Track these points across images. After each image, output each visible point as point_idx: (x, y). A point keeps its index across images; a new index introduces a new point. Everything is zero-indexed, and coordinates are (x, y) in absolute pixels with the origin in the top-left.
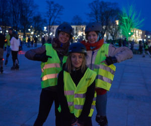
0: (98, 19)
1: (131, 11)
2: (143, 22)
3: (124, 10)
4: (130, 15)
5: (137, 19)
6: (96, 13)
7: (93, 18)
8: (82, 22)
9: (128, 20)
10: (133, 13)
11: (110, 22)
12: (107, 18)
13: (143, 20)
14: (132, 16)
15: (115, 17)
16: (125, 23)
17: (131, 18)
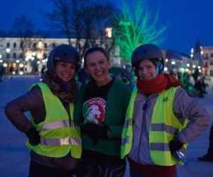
0: (69, 25)
1: (139, 10)
2: (164, 33)
3: (125, 9)
4: (138, 18)
5: (152, 26)
6: (65, 11)
7: (59, 23)
8: (36, 31)
9: (134, 29)
10: (143, 15)
11: (95, 32)
12: (88, 23)
13: (164, 29)
14: (141, 21)
15: (106, 20)
16: (128, 35)
17: (139, 25)
